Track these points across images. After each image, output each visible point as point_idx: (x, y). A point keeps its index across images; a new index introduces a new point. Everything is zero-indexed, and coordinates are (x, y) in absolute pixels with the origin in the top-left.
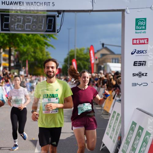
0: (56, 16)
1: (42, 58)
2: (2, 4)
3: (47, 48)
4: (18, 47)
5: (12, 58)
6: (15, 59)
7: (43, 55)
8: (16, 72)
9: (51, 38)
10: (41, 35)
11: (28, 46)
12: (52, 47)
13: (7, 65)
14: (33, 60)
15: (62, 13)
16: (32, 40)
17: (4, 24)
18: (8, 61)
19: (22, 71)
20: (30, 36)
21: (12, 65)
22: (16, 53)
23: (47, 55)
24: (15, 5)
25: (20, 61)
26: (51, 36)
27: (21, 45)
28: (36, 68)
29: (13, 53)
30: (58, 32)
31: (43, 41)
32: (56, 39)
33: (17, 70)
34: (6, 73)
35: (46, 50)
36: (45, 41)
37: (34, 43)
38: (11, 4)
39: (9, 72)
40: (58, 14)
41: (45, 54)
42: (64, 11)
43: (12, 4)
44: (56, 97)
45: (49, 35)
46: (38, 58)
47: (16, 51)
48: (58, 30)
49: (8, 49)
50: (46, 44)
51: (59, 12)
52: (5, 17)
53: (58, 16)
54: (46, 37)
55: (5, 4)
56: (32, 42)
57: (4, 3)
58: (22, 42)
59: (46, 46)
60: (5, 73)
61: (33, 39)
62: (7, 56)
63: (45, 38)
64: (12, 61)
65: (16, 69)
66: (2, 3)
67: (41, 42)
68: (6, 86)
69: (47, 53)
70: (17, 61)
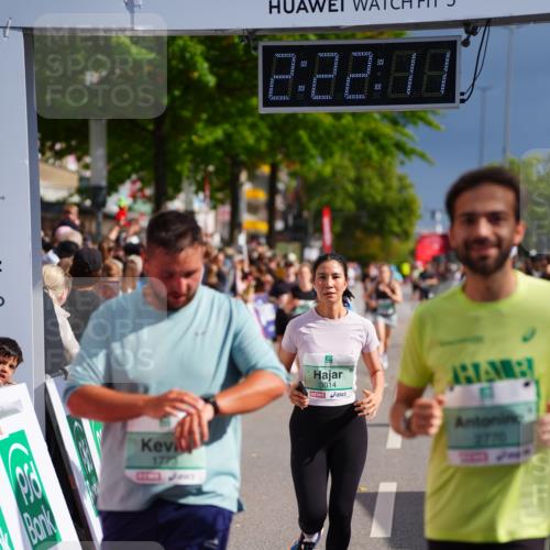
0: (459, 44)
1: (384, 200)
2: (271, 12)
3: (402, 163)
4: (303, 162)
5: (280, 203)
6: (289, 207)
7: (388, 188)
8: (294, 252)
9: (420, 124)
10: (384, 116)
11: (337, 158)
12: (422, 156)
13: (263, 227)
14: (350, 205)
15: (483, 29)
16: (352, 136)
17: (272, 81)
18: (263, 214)
19: (310, 247)
20: (347, 121)
21: (279, 225)
22: (294, 183)
23: (403, 188)
24: (313, 10)
25: (306, 214)
26: (422, 119)
27: (312, 157)
28: (359, 234)
29: (281, 186)
30: (463, 101)
31: (391, 138)
32: (437, 127)
33: (296, 245)
34: (261, 257)
35: (400, 168)
36: (397, 137)
37: (359, 146)
38: (299, 9)
39: (269, 254)
40: (465, 36)
41: (395, 183)
42: (488, 22)
43: (305, 9)
44: (523, 374)
45: (413, 114)
46: (369, 199)
47: (293, 175)
48: (462, 94)
49: (265, 169)
50: (399, 146)
51: (471, 26)
52: (278, 55)
53: (466, 43)
54: (401, 121)
55: (279, 12)
56: (352, 143)
57: (278, 7)
58: (316, 142)
59: (401, 156)
60: (255, 255)
61: (357, 130)
62: (262, 196)
63: (399, 128)
64: (279, 215)
65: (294, 239)
66: (271, 7)
67: (384, 141)
68: (260, 302)
69: (401, 179)
70: (295, 211)
